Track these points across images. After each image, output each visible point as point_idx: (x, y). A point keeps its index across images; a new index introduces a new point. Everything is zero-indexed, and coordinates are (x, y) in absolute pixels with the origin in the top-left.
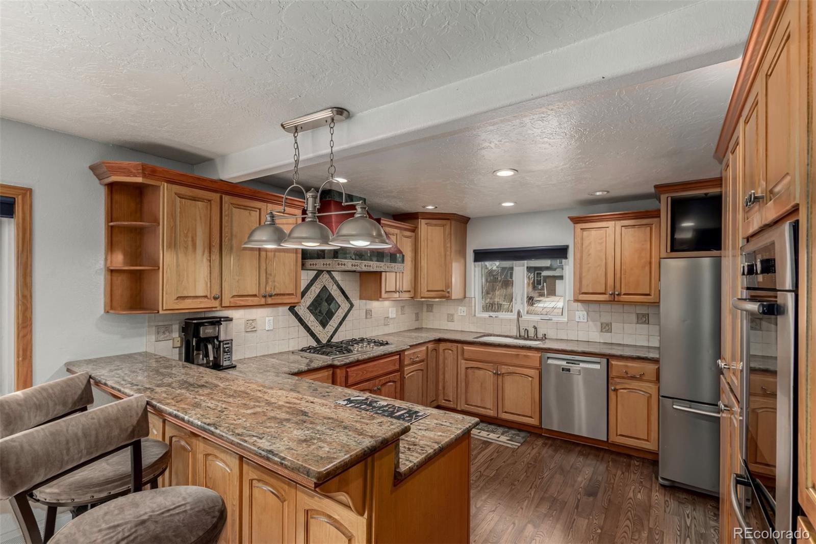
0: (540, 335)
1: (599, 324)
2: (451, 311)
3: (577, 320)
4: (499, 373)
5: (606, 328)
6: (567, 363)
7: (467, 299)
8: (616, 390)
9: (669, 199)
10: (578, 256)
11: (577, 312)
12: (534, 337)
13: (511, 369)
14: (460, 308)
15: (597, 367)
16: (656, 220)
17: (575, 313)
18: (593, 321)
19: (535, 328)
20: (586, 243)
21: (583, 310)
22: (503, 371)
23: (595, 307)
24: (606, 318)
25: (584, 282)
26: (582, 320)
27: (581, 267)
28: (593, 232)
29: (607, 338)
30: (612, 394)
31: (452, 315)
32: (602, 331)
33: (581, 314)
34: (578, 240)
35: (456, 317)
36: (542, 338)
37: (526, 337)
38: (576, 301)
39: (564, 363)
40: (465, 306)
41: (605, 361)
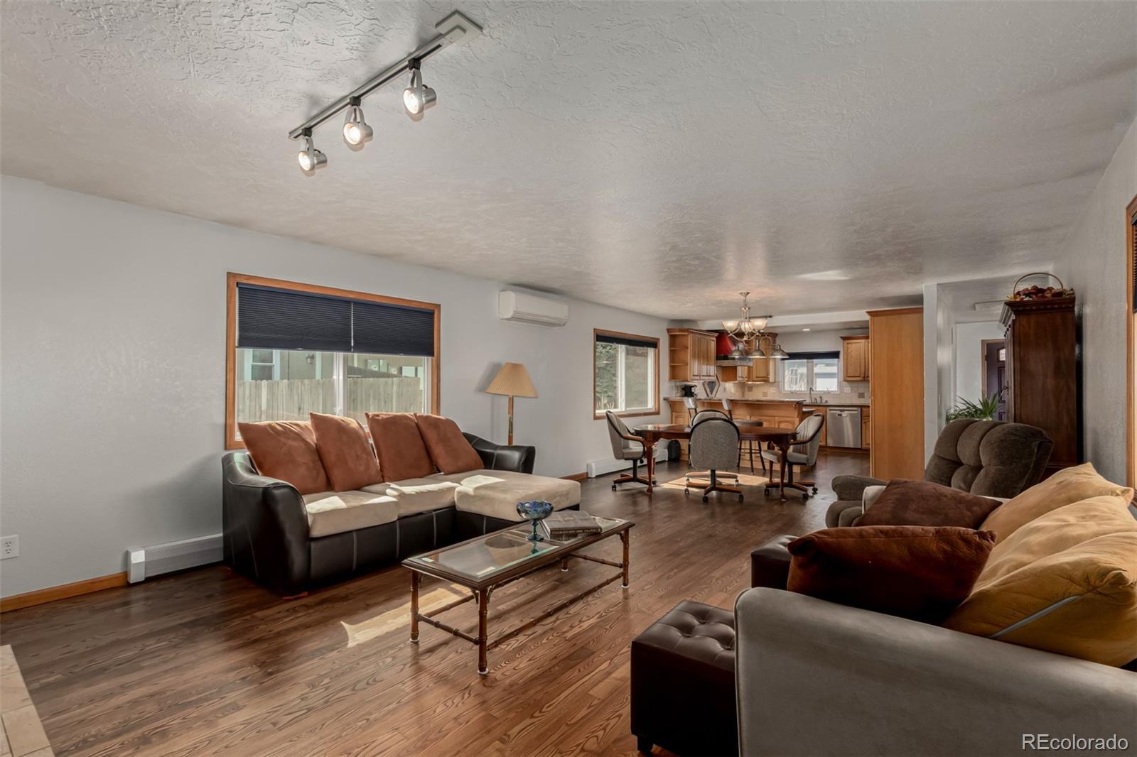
0: (824, 401)
1: (857, 394)
2: (765, 391)
3: (846, 392)
5: (861, 396)
7: (776, 384)
8: (865, 423)
10: (846, 357)
11: (845, 388)
14: (772, 388)
15: (856, 412)
18: (854, 391)
19: (821, 397)
20: (849, 351)
21: (849, 386)
23: (855, 385)
24: (861, 390)
25: (849, 371)
26: (848, 392)
27: (847, 364)
28: (854, 345)
29: (862, 401)
30: (863, 424)
31: (766, 393)
32: (859, 398)
33: (847, 389)
34: (846, 349)
38: (845, 381)
39: (839, 412)
40: (775, 387)
41: (859, 409)
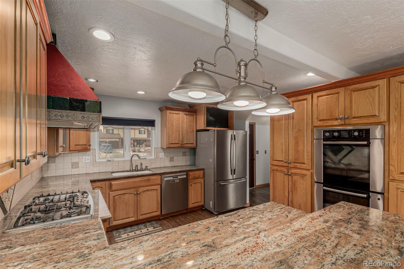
0: (144, 168)
1: (169, 158)
3: (160, 157)
4: (139, 193)
5: (172, 160)
6: (173, 178)
9: (206, 107)
11: (160, 153)
12: (141, 169)
13: (146, 188)
14: (84, 157)
15: (185, 176)
16: (195, 113)
17: (159, 154)
18: (167, 157)
19: (141, 164)
20: (171, 120)
21: (163, 152)
22: (141, 191)
23: (167, 150)
24: (172, 155)
25: (171, 138)
26: (162, 157)
27: (170, 131)
28: (174, 115)
29: (173, 164)
30: (190, 187)
31: (77, 163)
32: (170, 161)
33: (162, 154)
35: (80, 164)
36: (145, 169)
37: (137, 170)
40: (89, 156)
